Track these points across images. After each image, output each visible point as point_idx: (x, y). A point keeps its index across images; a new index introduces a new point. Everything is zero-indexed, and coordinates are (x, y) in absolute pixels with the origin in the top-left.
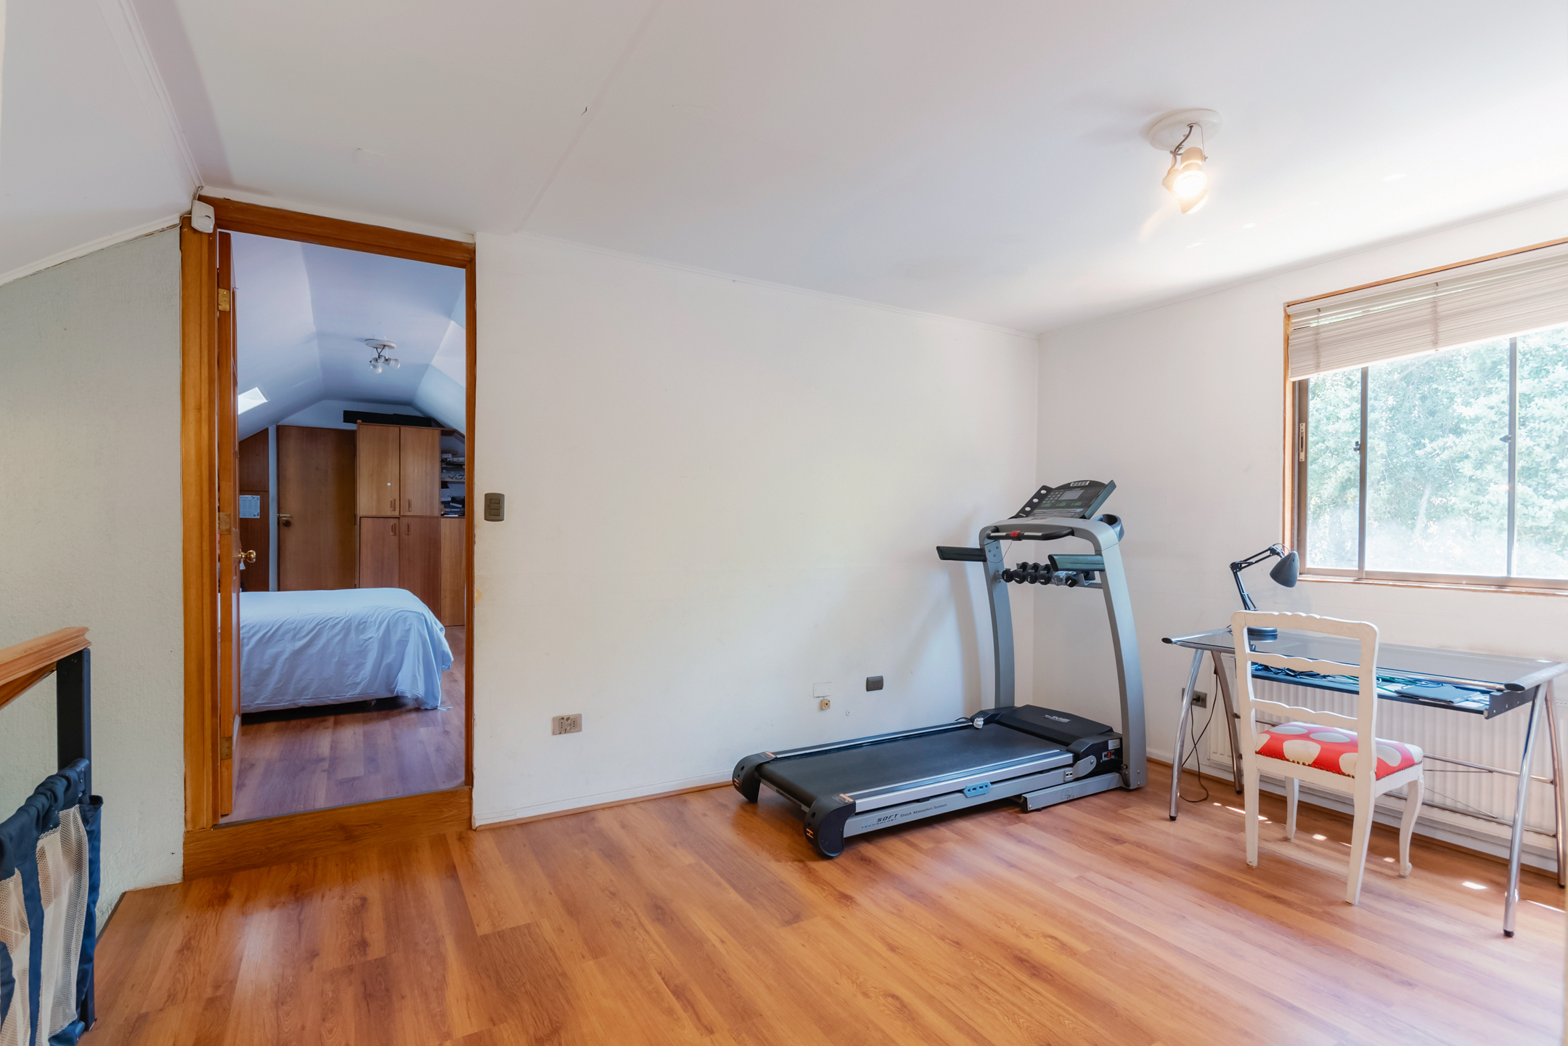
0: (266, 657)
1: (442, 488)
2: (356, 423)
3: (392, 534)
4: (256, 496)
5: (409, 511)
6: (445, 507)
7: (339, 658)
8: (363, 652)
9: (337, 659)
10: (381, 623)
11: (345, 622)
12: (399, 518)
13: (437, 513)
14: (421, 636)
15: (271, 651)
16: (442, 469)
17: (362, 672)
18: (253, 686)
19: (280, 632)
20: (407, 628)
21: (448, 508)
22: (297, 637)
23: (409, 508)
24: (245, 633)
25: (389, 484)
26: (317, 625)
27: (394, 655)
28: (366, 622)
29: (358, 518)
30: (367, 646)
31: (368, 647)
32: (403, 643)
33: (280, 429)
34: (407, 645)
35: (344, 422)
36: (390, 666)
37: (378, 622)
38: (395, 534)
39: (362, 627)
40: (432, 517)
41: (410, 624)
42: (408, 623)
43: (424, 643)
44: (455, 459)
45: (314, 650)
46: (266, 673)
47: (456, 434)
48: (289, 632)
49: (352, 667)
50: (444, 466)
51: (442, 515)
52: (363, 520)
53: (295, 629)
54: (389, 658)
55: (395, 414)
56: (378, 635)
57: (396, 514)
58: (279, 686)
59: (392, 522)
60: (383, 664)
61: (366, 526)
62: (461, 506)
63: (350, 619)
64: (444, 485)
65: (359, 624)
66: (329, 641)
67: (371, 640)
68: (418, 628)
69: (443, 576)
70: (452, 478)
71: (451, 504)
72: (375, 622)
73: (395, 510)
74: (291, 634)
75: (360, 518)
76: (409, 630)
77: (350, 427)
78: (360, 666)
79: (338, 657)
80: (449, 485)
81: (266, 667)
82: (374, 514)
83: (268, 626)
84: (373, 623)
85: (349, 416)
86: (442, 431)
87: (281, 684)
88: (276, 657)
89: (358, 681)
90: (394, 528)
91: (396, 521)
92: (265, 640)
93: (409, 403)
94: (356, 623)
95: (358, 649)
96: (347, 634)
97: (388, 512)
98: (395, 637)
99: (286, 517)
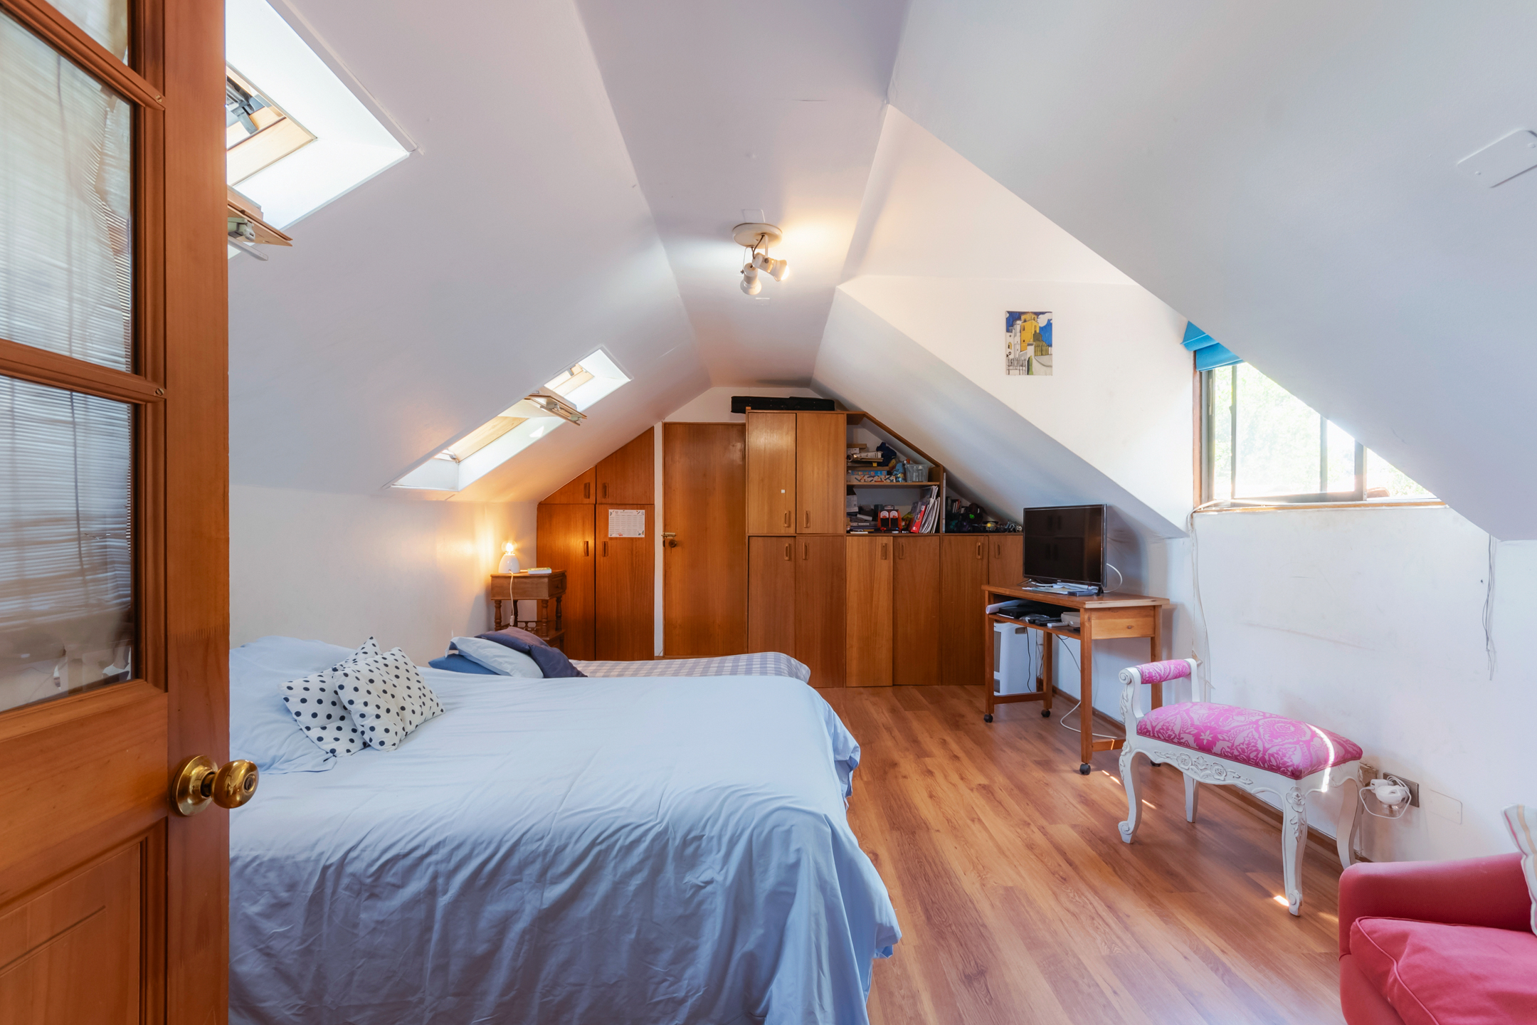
0: (483, 924)
1: (848, 494)
2: (744, 412)
3: (787, 558)
4: (641, 511)
5: (807, 527)
6: (851, 521)
7: (639, 932)
8: (691, 920)
9: (633, 936)
10: (732, 843)
11: (653, 840)
12: (795, 537)
13: (841, 530)
14: (823, 886)
15: (494, 909)
16: (848, 468)
17: (689, 972)
18: (455, 995)
19: (514, 861)
20: (792, 859)
21: (855, 522)
22: (549, 875)
23: (807, 522)
24: (442, 861)
25: (783, 491)
26: (593, 844)
27: (760, 931)
28: (700, 838)
29: (747, 537)
30: (701, 903)
31: (705, 906)
32: (783, 899)
33: (667, 427)
34: (790, 906)
35: (732, 411)
36: (751, 960)
37: (725, 839)
38: (790, 559)
39: (690, 850)
40: (835, 536)
41: (798, 850)
42: (793, 847)
43: (831, 911)
44: (864, 455)
45: (586, 908)
46: (481, 966)
47: (865, 419)
48: (533, 862)
49: (666, 956)
50: (850, 464)
51: (848, 532)
52: (752, 540)
53: (545, 853)
54: (749, 942)
55: (791, 398)
56: (725, 878)
57: (791, 531)
58: (507, 998)
59: (787, 542)
60: (737, 956)
61: (756, 545)
62: (870, 518)
63: (666, 830)
64: (850, 490)
65: (685, 843)
66: (617, 886)
67: (709, 888)
68: (816, 863)
69: (849, 617)
70: (860, 481)
71: (858, 516)
72: (720, 837)
73: (789, 526)
74: (537, 867)
75: (749, 537)
76: (795, 866)
77: (739, 418)
78: (685, 955)
79: (635, 929)
80: (855, 490)
81: (481, 949)
82: (765, 532)
83: (489, 843)
84: (715, 842)
85: (739, 404)
86: (848, 415)
87: (513, 993)
88: (504, 924)
89: (682, 994)
90: (789, 551)
91: (790, 541)
92: (481, 882)
93: (806, 382)
94: (677, 841)
95: (680, 911)
96: (657, 871)
97: (782, 529)
98: (767, 882)
99: (672, 536)
